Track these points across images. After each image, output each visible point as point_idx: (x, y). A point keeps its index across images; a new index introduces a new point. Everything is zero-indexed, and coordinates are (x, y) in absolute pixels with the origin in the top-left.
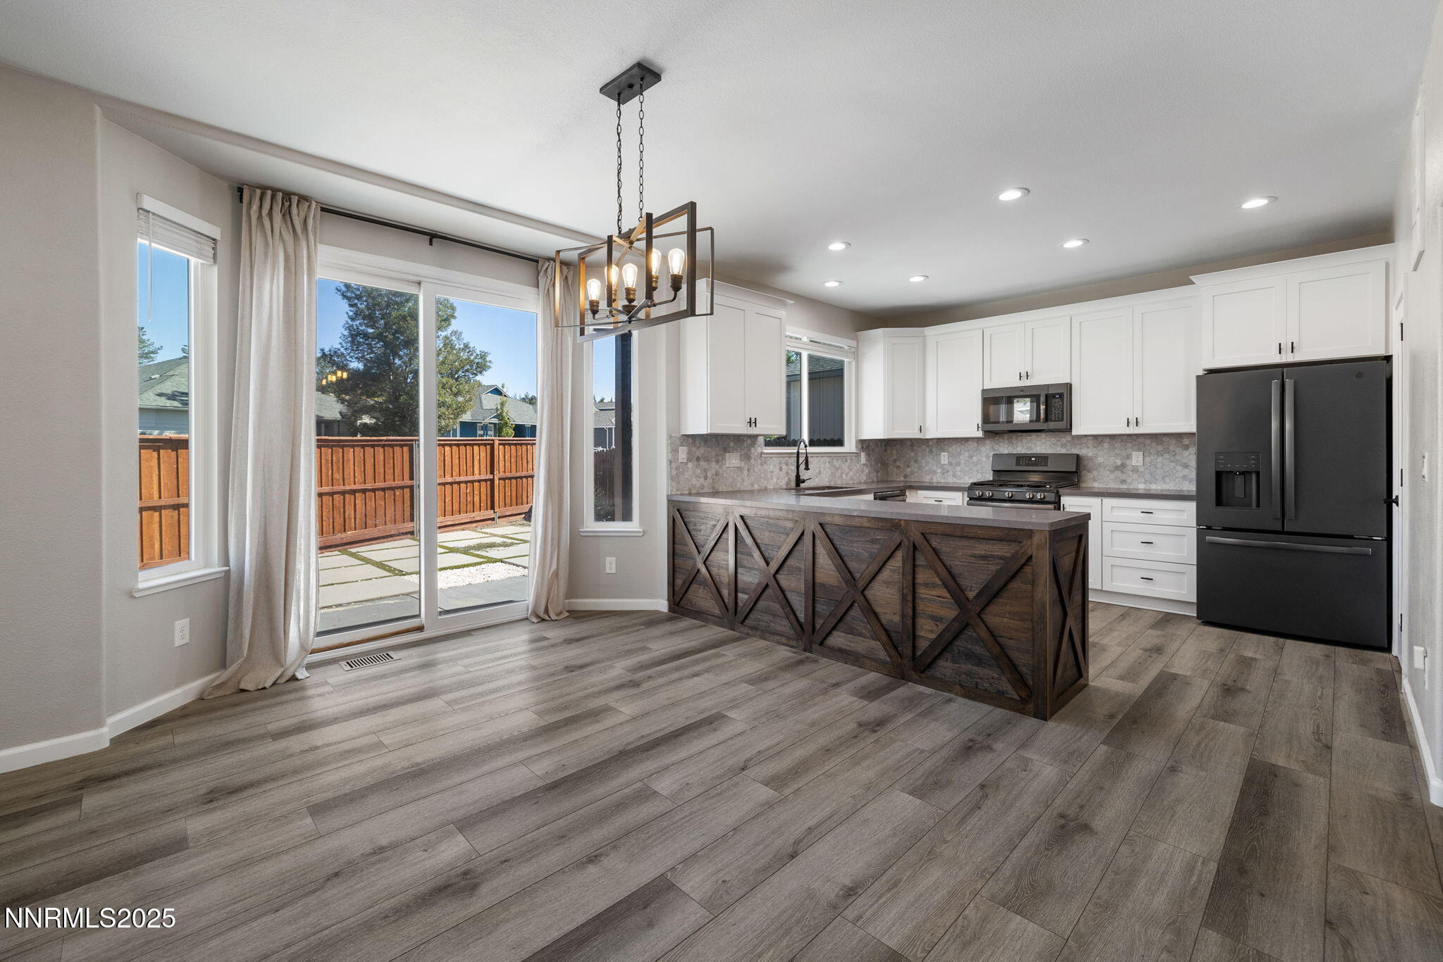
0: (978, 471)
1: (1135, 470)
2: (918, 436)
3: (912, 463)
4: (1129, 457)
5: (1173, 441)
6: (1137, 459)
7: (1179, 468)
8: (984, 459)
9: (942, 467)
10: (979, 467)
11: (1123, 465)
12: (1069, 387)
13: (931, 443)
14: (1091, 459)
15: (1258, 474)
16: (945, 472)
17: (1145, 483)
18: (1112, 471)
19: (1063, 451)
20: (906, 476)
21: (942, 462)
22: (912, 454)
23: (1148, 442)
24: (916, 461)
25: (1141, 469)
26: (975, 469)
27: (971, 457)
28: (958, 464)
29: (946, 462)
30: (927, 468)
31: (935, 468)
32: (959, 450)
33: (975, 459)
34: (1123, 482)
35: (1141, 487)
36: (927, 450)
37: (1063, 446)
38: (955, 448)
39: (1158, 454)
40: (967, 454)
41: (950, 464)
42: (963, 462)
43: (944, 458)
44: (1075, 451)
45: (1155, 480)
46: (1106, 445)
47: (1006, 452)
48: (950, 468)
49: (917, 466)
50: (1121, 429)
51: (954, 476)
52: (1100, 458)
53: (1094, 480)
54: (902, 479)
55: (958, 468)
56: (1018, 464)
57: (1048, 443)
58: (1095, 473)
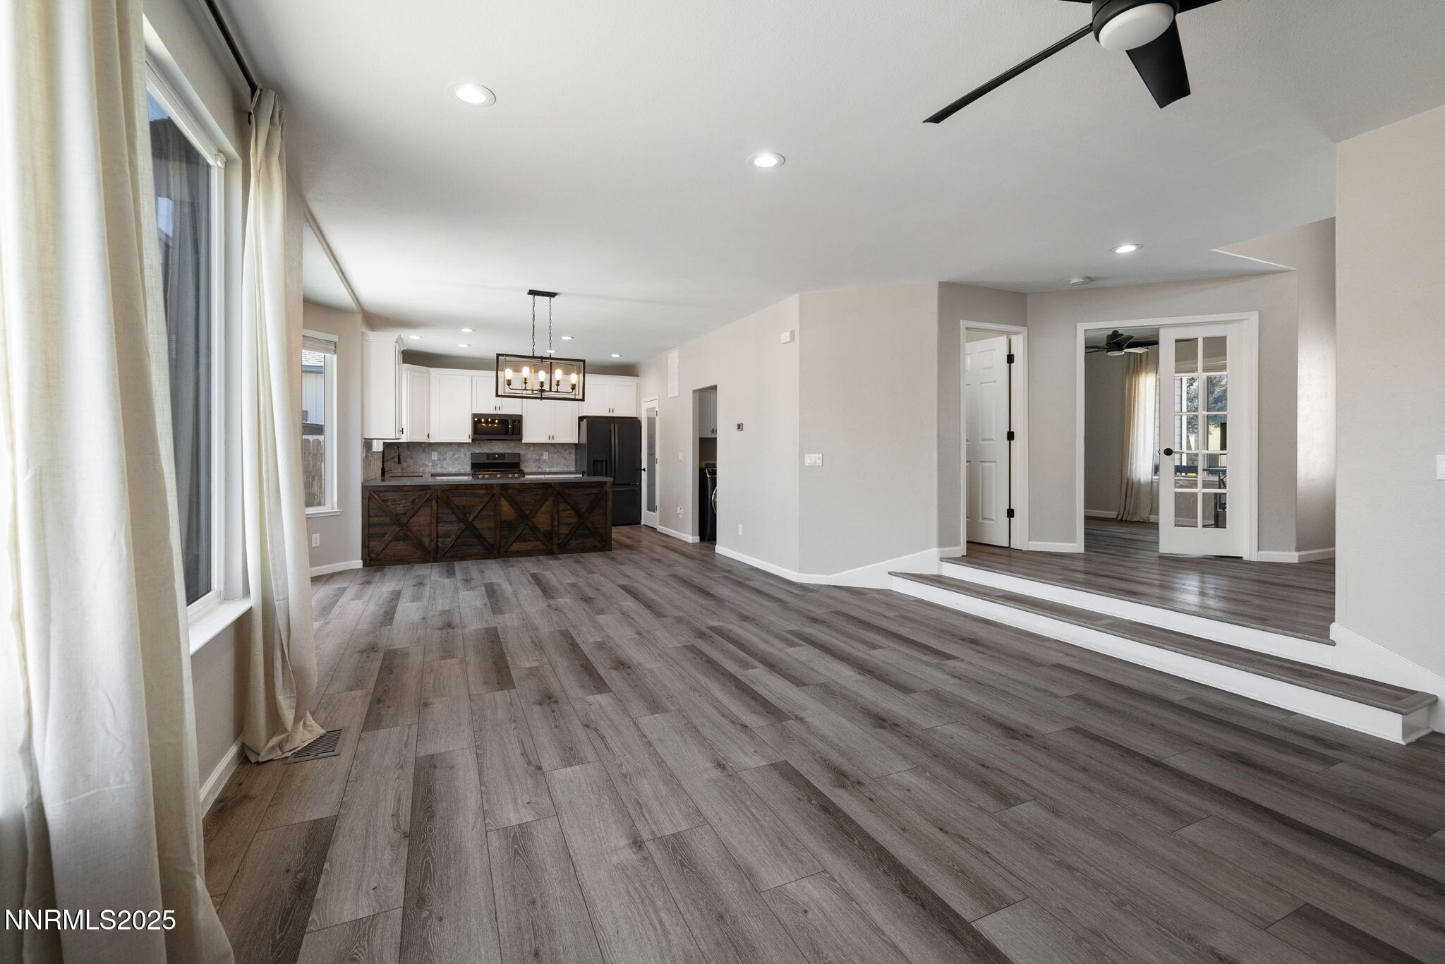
0: (458, 464)
1: (545, 461)
2: (427, 441)
3: (408, 459)
4: (542, 455)
5: (560, 447)
6: (546, 456)
7: (563, 460)
8: (463, 456)
9: (433, 462)
10: (459, 461)
11: (540, 459)
12: (521, 416)
13: (423, 445)
14: (525, 456)
15: (606, 461)
16: (434, 464)
17: (549, 467)
18: (534, 462)
19: (510, 451)
20: (402, 469)
21: (433, 458)
22: (409, 453)
23: (550, 447)
24: (412, 458)
25: (547, 461)
26: (456, 462)
27: (454, 455)
28: (445, 459)
29: (436, 458)
30: (421, 462)
31: (427, 462)
32: (445, 450)
33: (457, 456)
34: (540, 467)
35: (547, 470)
36: (421, 450)
37: (510, 448)
38: (441, 449)
39: (555, 453)
40: (451, 453)
41: (439, 459)
42: (448, 458)
43: (435, 456)
44: (516, 452)
45: (553, 466)
46: (532, 448)
47: (477, 452)
48: (438, 462)
49: (412, 461)
50: (545, 440)
51: (442, 467)
52: (529, 455)
53: (526, 467)
54: (399, 471)
55: (445, 462)
56: (488, 459)
57: (502, 447)
58: (526, 464)
